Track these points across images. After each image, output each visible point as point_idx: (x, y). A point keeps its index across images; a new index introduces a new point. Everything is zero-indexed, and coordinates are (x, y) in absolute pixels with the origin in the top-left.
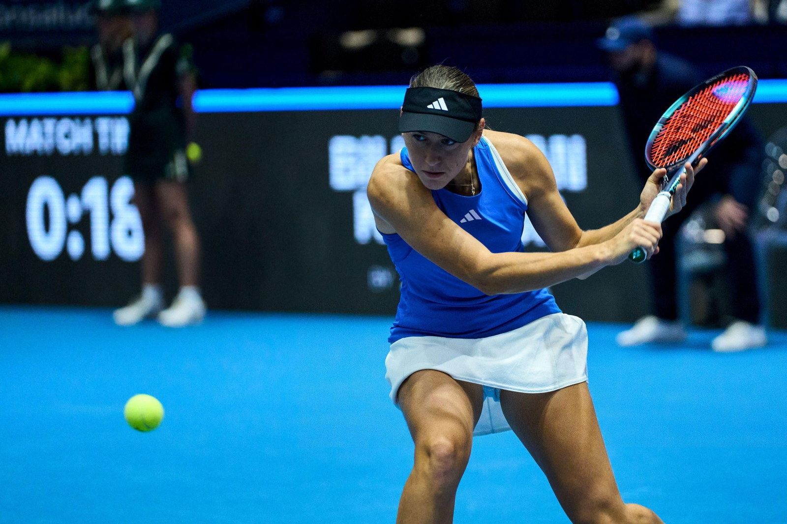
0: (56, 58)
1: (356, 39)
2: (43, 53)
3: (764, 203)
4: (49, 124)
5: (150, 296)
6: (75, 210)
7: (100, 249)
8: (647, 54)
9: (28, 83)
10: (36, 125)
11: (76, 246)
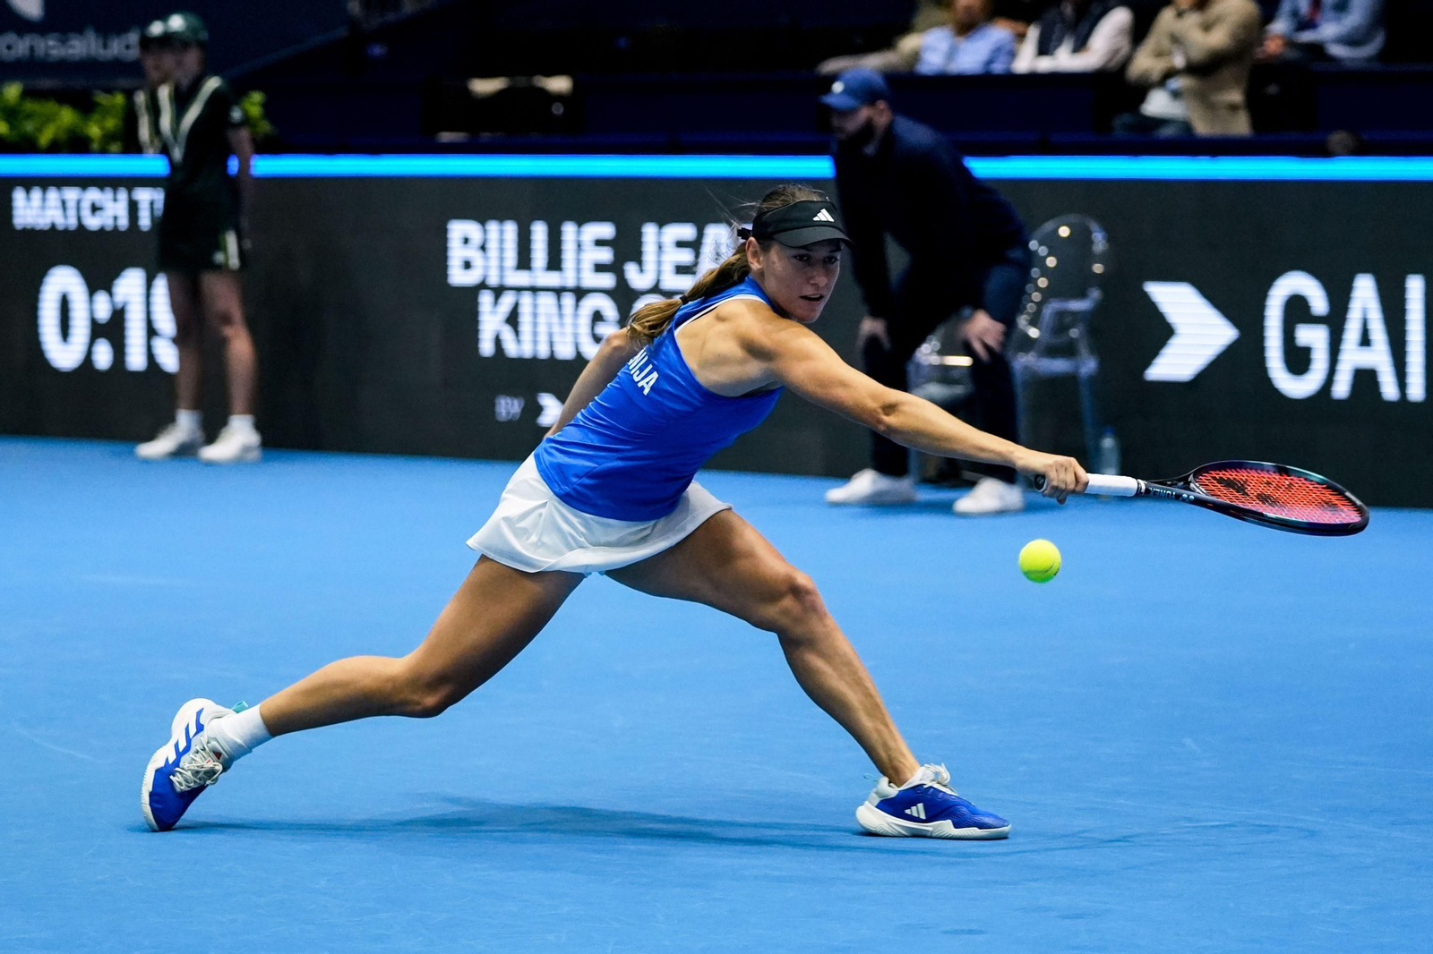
0: (86, 106)
1: (484, 86)
2: (63, 97)
3: (1022, 321)
4: (71, 194)
5: (185, 424)
6: (103, 310)
7: (136, 360)
8: (881, 115)
9: (45, 138)
10: (53, 194)
11: (103, 356)
